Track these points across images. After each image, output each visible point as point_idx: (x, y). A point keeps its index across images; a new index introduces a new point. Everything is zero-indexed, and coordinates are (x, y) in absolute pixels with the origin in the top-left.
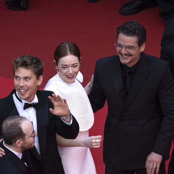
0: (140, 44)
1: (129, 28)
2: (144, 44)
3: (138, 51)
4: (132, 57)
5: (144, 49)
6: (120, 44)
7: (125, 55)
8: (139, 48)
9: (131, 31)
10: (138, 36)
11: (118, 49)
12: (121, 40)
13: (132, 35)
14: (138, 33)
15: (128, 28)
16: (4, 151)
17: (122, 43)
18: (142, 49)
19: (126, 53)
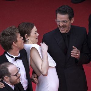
0: (70, 18)
2: (73, 18)
8: (70, 21)
9: (64, 12)
10: (69, 14)
11: (58, 23)
14: (68, 12)
15: (62, 10)
18: (72, 21)
19: (63, 25)
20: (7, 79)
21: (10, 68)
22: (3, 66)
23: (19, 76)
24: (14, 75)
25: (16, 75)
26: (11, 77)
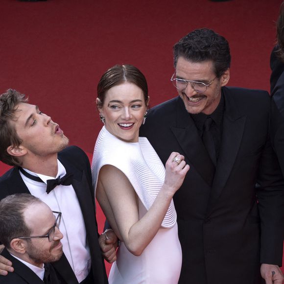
0: (218, 73)
1: (194, 46)
2: (228, 72)
3: (217, 85)
4: (208, 98)
5: (228, 81)
6: (181, 78)
7: (194, 97)
8: (219, 80)
9: (200, 52)
10: (215, 60)
11: (179, 87)
12: (183, 71)
13: (203, 60)
14: (213, 54)
15: (194, 48)
16: (10, 263)
17: (184, 75)
18: (225, 81)
19: (195, 93)
20: (18, 246)
21: (31, 214)
22: (7, 207)
23: (56, 238)
24: (42, 234)
25: (47, 235)
26: (33, 240)
